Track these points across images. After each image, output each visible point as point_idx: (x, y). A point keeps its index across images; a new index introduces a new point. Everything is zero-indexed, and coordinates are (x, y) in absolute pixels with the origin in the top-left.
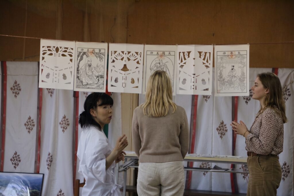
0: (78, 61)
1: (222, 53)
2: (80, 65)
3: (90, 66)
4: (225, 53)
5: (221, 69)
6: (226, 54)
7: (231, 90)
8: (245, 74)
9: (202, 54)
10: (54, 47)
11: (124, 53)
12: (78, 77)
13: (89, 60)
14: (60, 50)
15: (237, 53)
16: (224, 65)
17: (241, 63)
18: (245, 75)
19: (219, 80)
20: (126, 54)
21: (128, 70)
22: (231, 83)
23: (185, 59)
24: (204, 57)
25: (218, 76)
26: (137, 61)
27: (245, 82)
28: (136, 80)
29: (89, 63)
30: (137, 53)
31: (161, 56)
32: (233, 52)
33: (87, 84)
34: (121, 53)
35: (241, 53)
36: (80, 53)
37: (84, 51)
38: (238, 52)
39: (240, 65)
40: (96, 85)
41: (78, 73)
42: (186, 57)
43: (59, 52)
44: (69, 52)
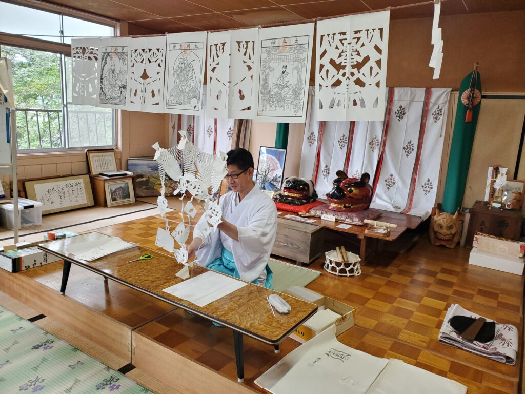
0: (103, 66)
1: (268, 43)
2: (104, 71)
3: (113, 72)
4: (274, 43)
5: (267, 71)
6: (275, 45)
7: (279, 111)
8: (303, 82)
9: (241, 46)
10: (81, 48)
11: (145, 51)
12: (102, 88)
13: (113, 63)
14: (87, 51)
15: (293, 41)
16: (271, 64)
17: (298, 60)
18: (302, 84)
19: (262, 94)
20: (146, 52)
21: (148, 77)
22: (280, 99)
23: (218, 56)
24: (245, 50)
25: (261, 85)
26: (158, 62)
27: (302, 96)
28: (156, 93)
29: (113, 68)
30: (158, 50)
31: (185, 50)
32: (287, 40)
33: (111, 98)
34: (142, 52)
35: (300, 41)
36: (104, 53)
37: (108, 51)
38: (295, 39)
39: (296, 64)
40: (119, 99)
41: (101, 82)
42: (220, 53)
43: (85, 55)
44: (94, 54)
